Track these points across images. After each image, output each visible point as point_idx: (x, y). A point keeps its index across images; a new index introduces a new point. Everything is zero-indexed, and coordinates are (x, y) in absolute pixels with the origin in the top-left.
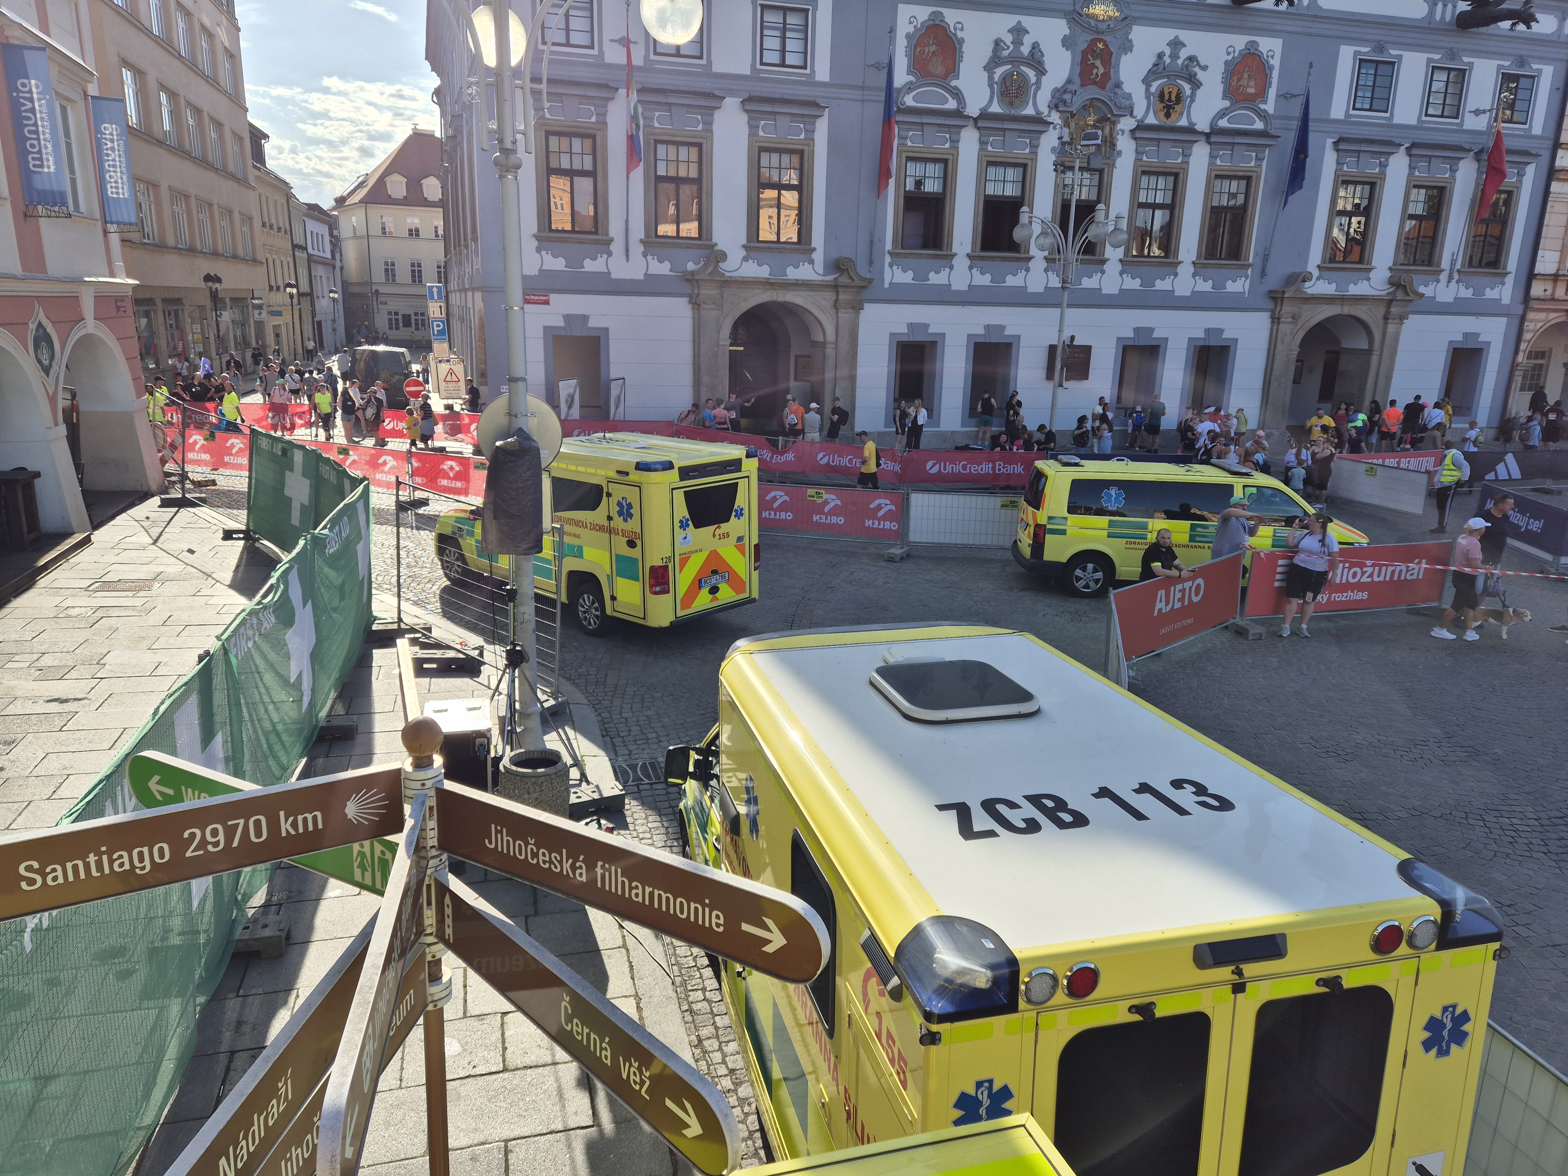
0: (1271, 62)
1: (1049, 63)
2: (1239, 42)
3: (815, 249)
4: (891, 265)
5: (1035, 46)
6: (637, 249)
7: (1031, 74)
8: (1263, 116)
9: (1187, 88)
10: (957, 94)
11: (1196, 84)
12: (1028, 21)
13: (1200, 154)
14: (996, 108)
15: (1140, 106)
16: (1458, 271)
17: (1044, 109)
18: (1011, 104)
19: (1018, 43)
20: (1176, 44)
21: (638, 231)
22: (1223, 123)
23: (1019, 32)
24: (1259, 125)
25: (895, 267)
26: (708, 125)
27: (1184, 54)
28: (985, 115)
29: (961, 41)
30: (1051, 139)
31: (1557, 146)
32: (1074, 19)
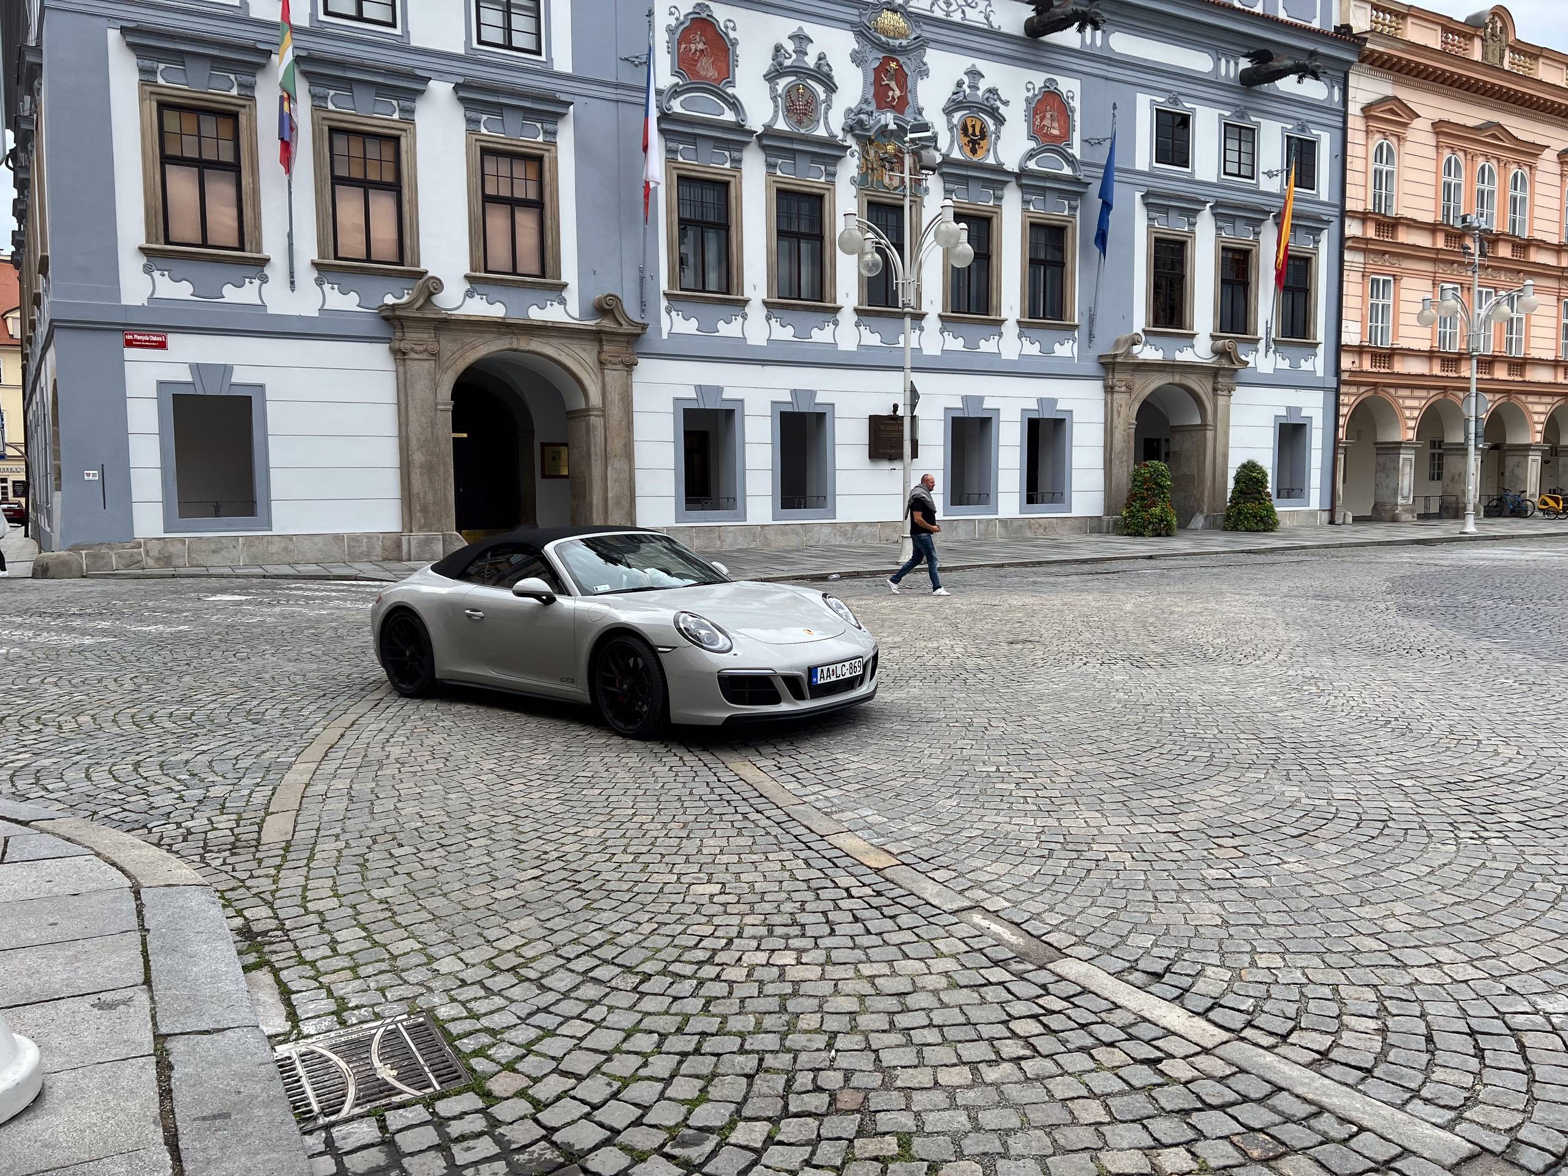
0: (1072, 104)
1: (838, 79)
2: (1039, 78)
3: (565, 286)
4: (669, 312)
5: (821, 58)
6: (306, 275)
7: (820, 89)
8: (1071, 161)
9: (991, 124)
10: (734, 104)
11: (1000, 121)
12: (810, 29)
13: (1012, 198)
14: (781, 125)
15: (944, 138)
17: (837, 129)
18: (800, 122)
19: (801, 52)
20: (975, 74)
22: (1032, 165)
24: (1067, 171)
25: (674, 314)
26: (409, 113)
27: (983, 85)
28: (769, 132)
29: (735, 43)
30: (850, 167)
31: (1344, 214)
32: (862, 33)
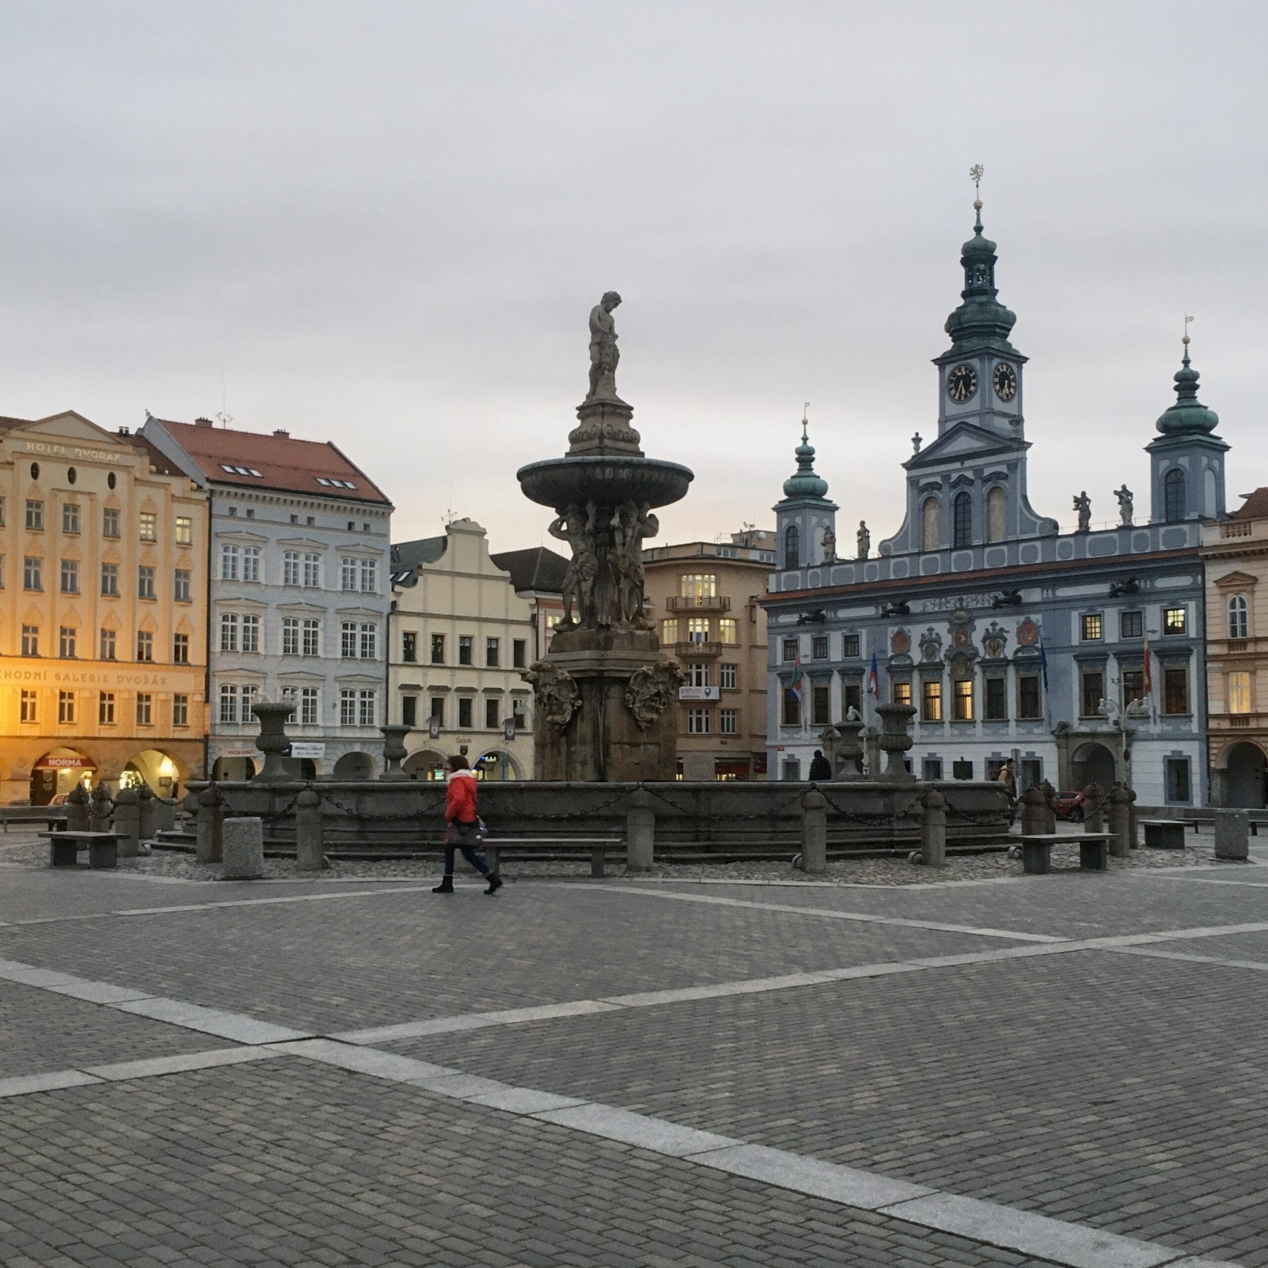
0: (1038, 625)
1: (943, 641)
2: (1022, 619)
5: (937, 634)
6: (809, 728)
7: (937, 645)
8: (1037, 649)
9: (1002, 642)
10: (909, 657)
11: (1005, 640)
12: (933, 625)
13: (1011, 670)
14: (925, 661)
15: (982, 652)
16: (1160, 717)
17: (942, 658)
18: (930, 658)
19: (931, 634)
20: (994, 624)
21: (809, 723)
22: (1020, 655)
23: (930, 630)
24: (1036, 653)
26: (829, 681)
27: (998, 628)
28: (921, 665)
29: (910, 637)
30: (947, 670)
31: (1205, 642)
32: (950, 622)
